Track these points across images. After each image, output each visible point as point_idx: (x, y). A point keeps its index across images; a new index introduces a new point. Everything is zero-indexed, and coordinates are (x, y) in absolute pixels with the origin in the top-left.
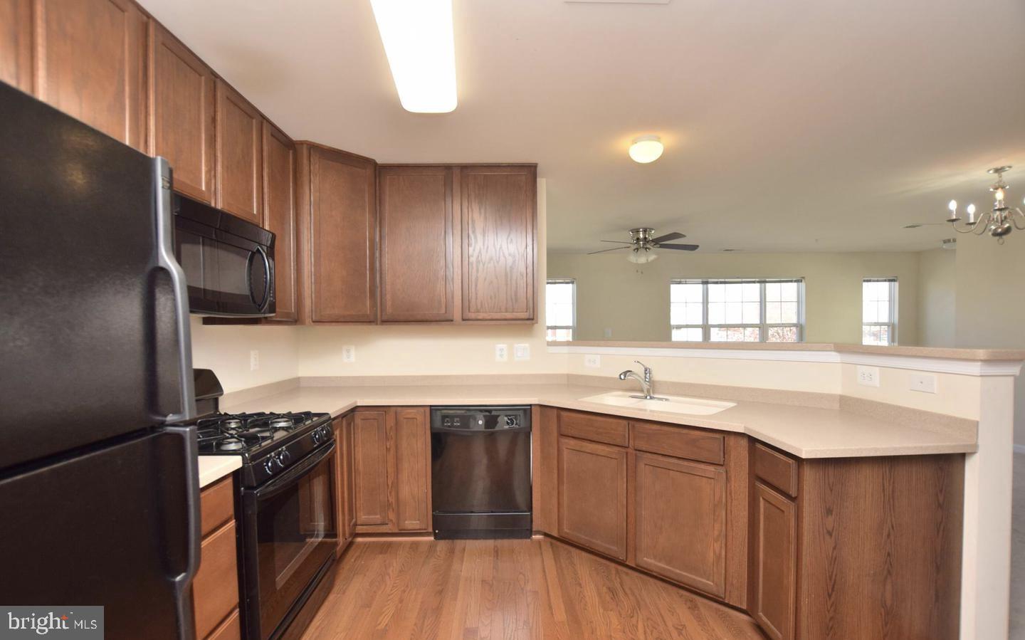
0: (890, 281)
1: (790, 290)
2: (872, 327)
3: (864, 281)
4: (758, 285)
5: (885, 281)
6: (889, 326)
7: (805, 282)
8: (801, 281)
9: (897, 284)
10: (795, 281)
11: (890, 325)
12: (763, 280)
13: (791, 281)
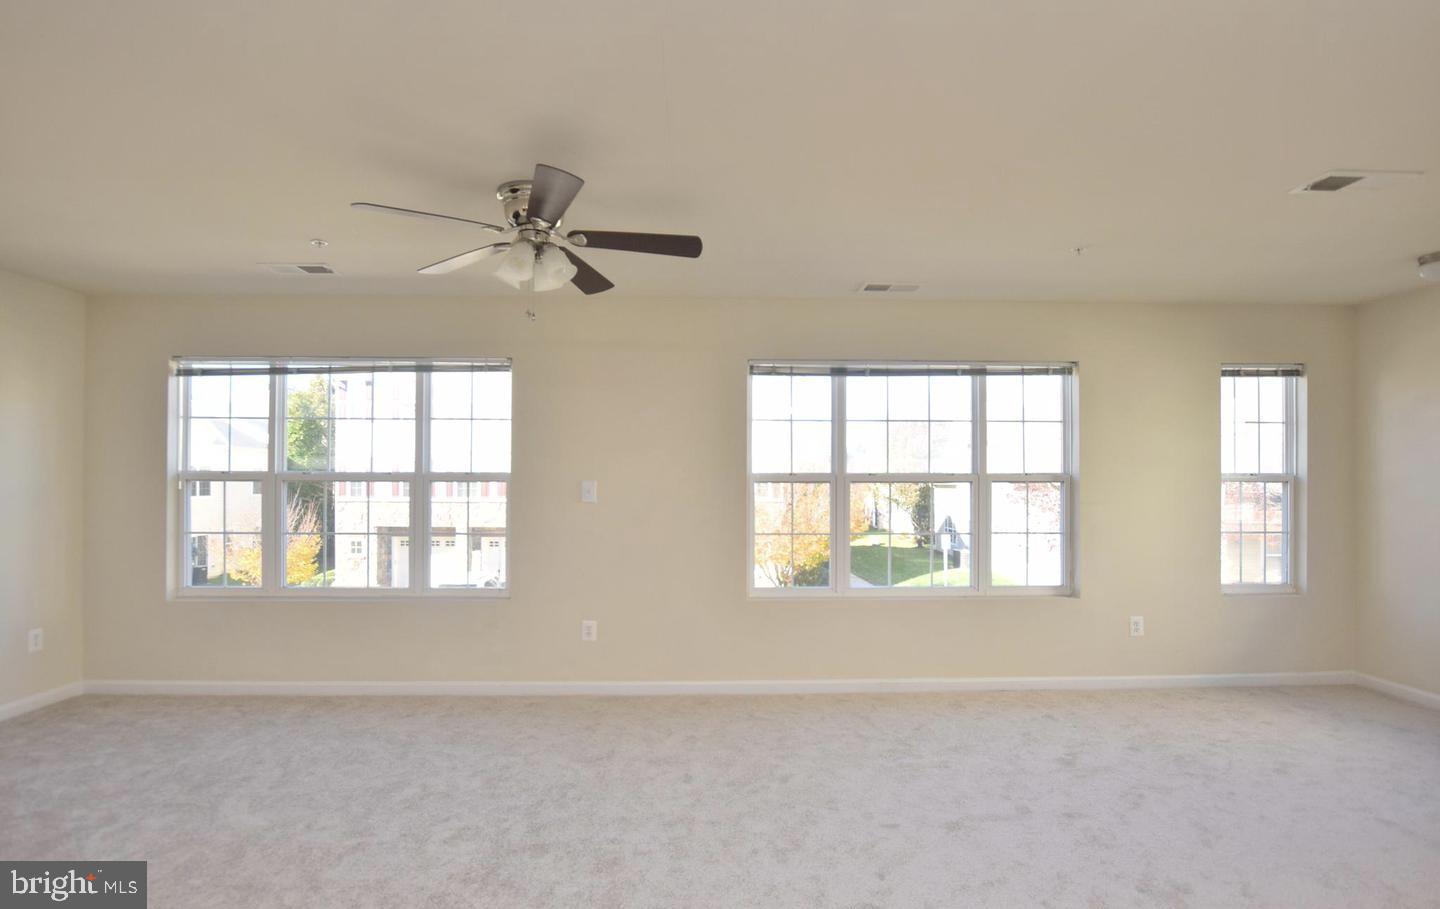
0: (1286, 373)
1: (1045, 394)
2: (1245, 485)
3: (1225, 373)
4: (968, 379)
5: (1275, 374)
6: (1285, 483)
7: (1078, 370)
8: (1070, 373)
9: (1303, 382)
10: (1055, 372)
11: (1288, 480)
12: (978, 366)
13: (1046, 372)
